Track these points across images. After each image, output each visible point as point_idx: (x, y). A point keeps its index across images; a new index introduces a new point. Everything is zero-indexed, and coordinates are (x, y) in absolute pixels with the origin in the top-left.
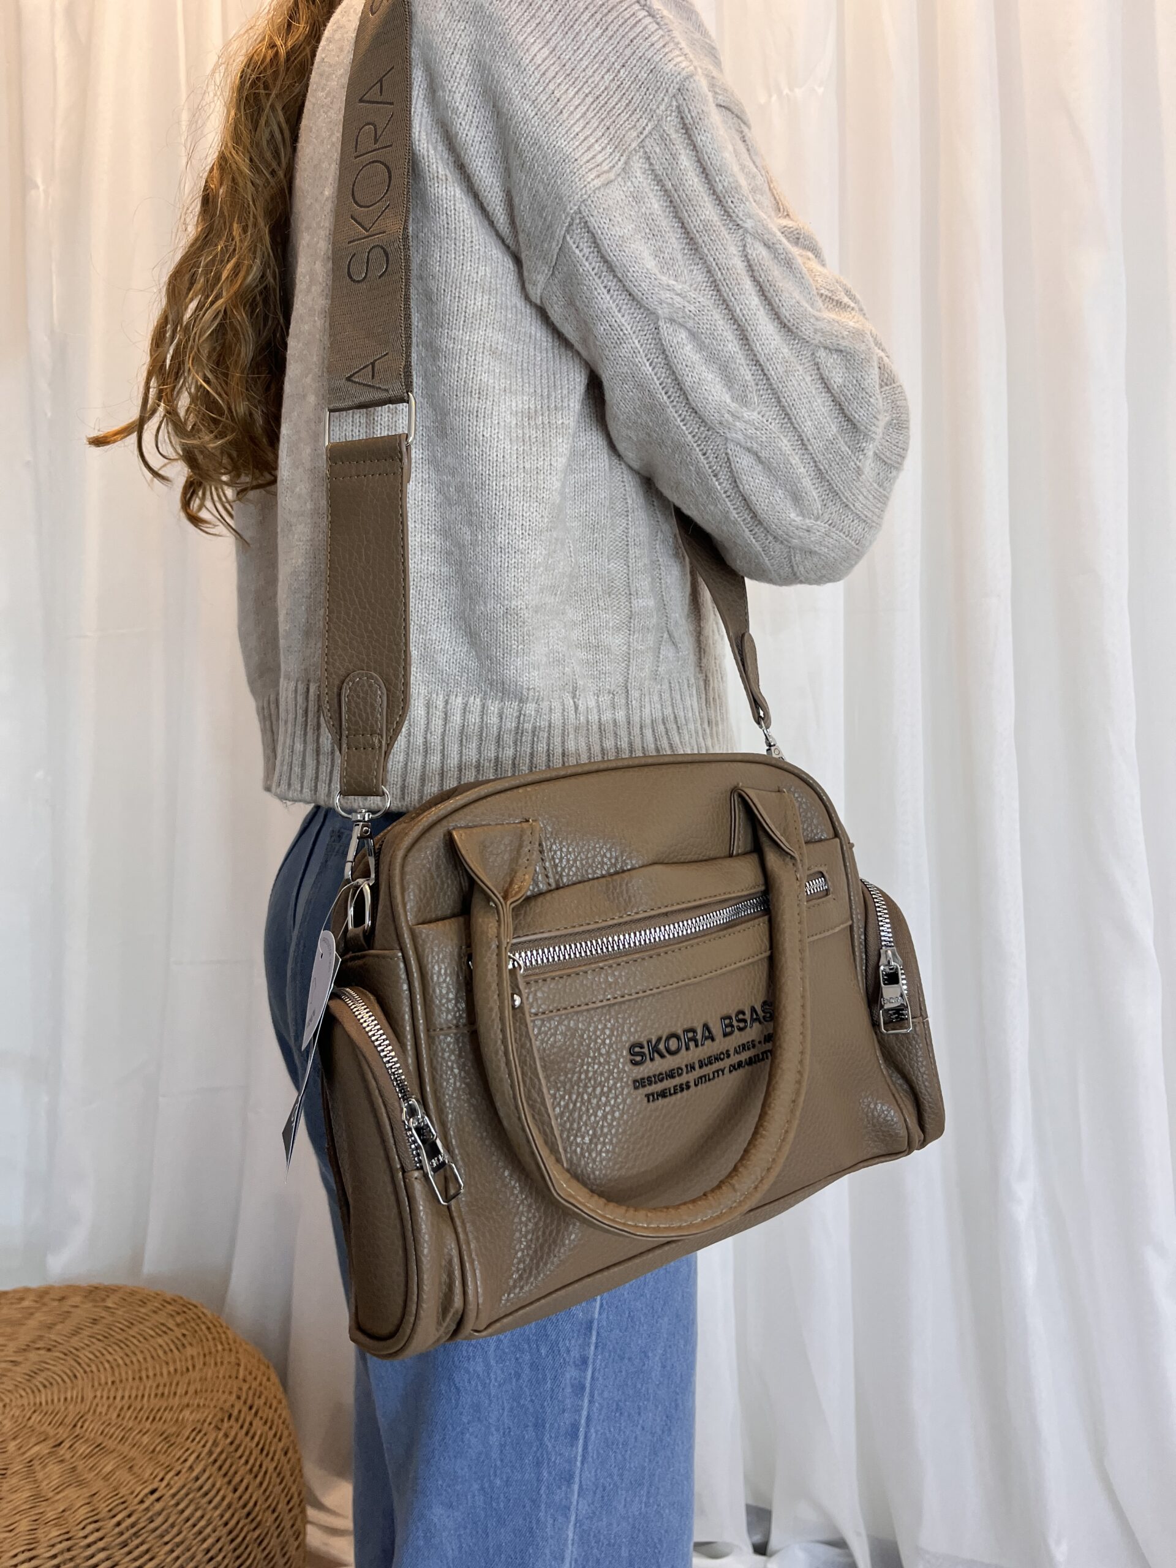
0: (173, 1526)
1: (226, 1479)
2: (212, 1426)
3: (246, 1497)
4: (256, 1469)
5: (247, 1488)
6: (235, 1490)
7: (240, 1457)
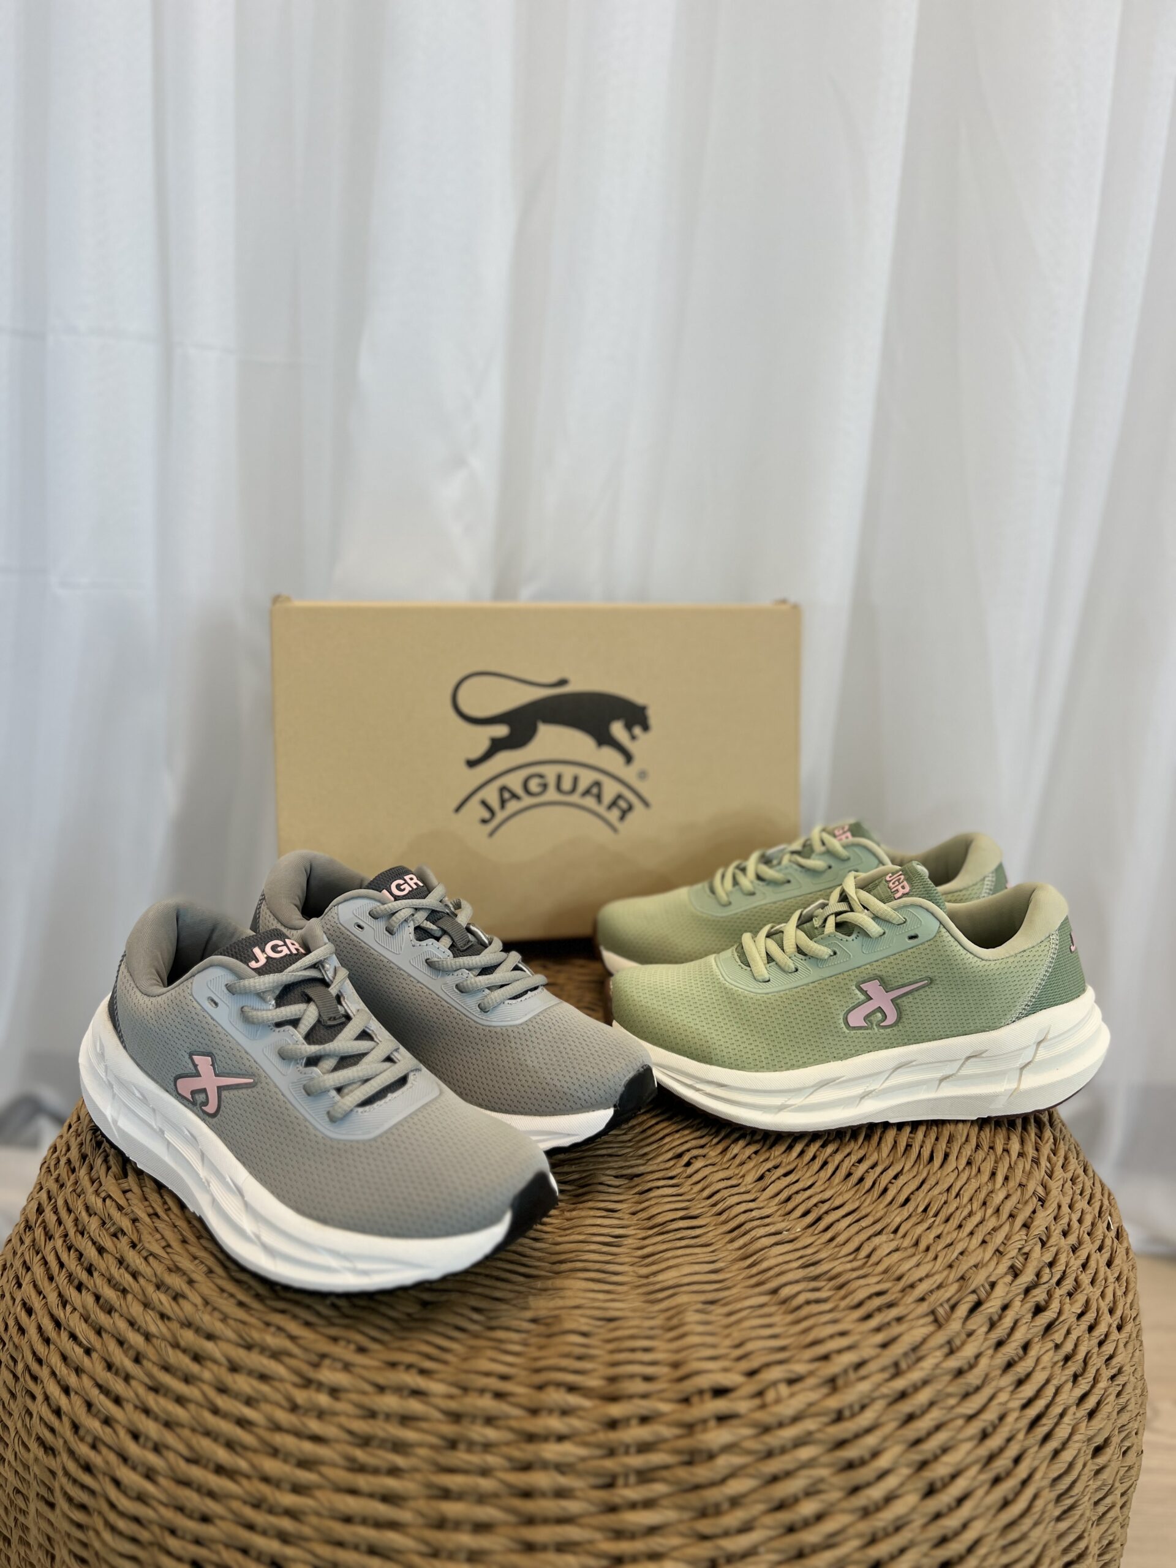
0: (735, 1502)
1: (916, 1456)
2: (924, 1307)
3: (952, 1522)
4: (1002, 1463)
5: (960, 1501)
6: (931, 1491)
7: (970, 1418)
